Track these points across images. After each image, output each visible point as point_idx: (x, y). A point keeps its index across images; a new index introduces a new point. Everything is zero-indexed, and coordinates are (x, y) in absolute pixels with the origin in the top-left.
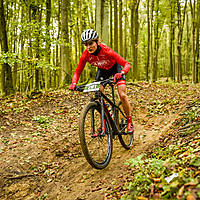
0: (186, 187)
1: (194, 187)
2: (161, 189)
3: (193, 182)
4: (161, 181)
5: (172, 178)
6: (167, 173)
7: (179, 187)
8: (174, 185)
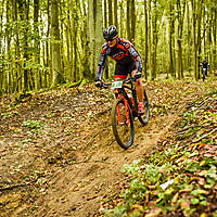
0: (180, 194)
1: (188, 193)
2: (157, 197)
3: (187, 188)
4: (156, 189)
5: (166, 185)
6: (162, 180)
7: (173, 194)
8: (169, 192)
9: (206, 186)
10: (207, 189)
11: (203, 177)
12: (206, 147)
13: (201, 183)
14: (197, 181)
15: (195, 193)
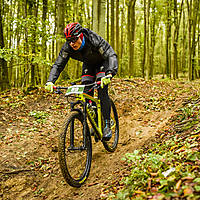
0: (183, 181)
1: (191, 181)
2: (159, 184)
4: (158, 176)
5: (168, 172)
6: (164, 167)
7: (176, 181)
8: (172, 179)
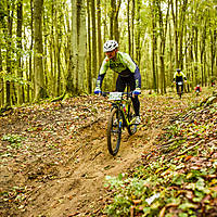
1: (176, 207)
2: (142, 212)
3: (175, 202)
5: (153, 198)
6: (148, 194)
7: (160, 208)
8: (155, 206)
9: (194, 200)
10: (196, 203)
11: (191, 190)
12: (193, 159)
13: (189, 197)
14: (184, 194)
15: (183, 207)
